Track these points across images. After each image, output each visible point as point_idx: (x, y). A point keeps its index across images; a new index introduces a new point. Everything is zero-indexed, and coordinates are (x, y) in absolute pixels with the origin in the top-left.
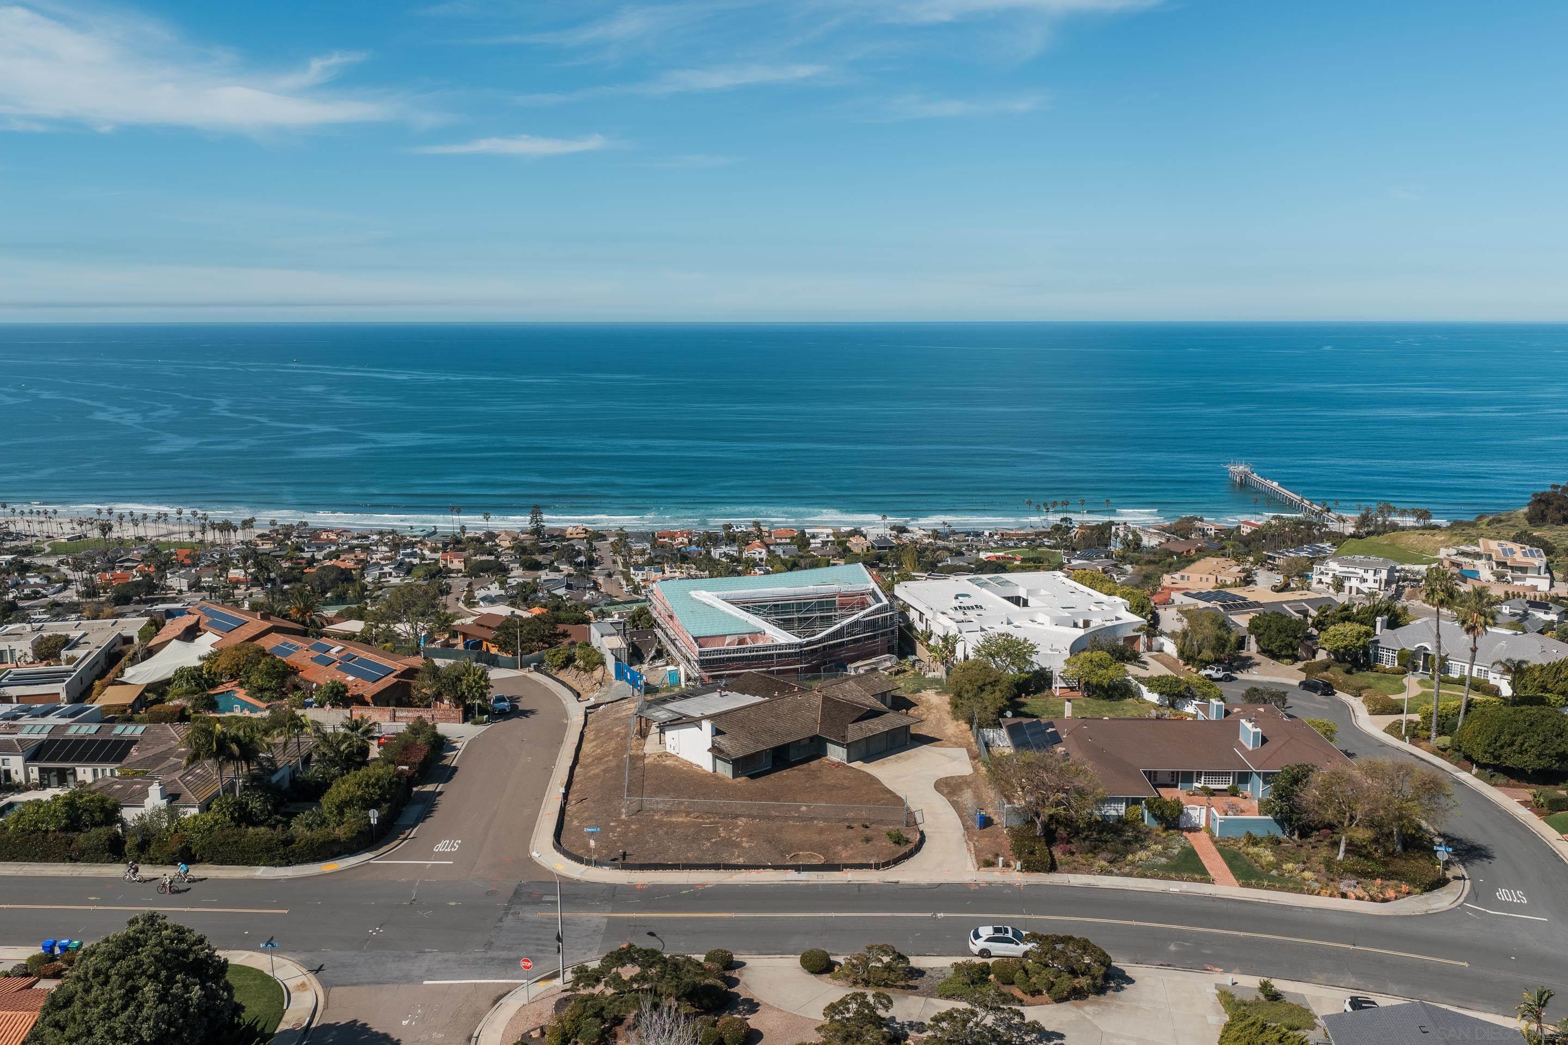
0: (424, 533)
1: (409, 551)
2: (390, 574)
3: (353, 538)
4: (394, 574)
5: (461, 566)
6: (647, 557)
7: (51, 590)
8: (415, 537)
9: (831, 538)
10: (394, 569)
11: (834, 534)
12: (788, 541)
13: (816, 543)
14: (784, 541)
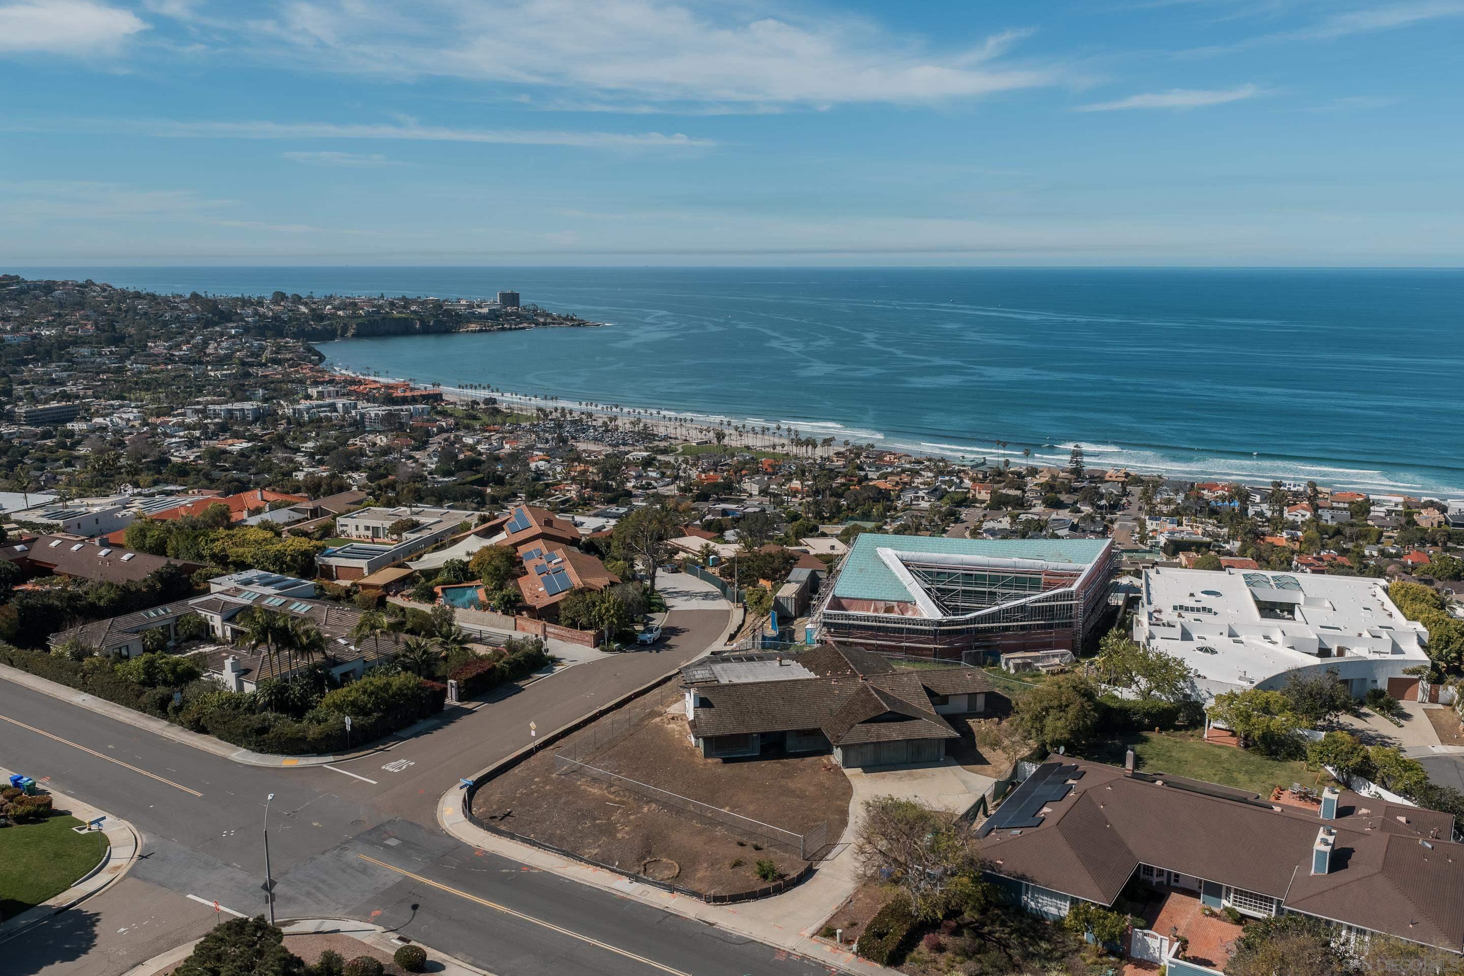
0: (973, 463)
1: (947, 478)
2: (923, 498)
3: (910, 462)
4: (926, 498)
5: (988, 497)
6: (1173, 507)
7: (661, 484)
8: (964, 466)
9: (1400, 508)
10: (927, 494)
11: (1404, 504)
12: (1346, 505)
13: (1377, 511)
14: (1341, 505)
